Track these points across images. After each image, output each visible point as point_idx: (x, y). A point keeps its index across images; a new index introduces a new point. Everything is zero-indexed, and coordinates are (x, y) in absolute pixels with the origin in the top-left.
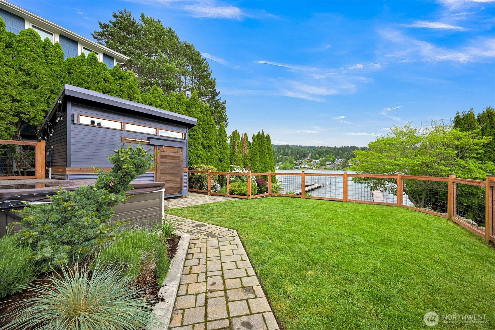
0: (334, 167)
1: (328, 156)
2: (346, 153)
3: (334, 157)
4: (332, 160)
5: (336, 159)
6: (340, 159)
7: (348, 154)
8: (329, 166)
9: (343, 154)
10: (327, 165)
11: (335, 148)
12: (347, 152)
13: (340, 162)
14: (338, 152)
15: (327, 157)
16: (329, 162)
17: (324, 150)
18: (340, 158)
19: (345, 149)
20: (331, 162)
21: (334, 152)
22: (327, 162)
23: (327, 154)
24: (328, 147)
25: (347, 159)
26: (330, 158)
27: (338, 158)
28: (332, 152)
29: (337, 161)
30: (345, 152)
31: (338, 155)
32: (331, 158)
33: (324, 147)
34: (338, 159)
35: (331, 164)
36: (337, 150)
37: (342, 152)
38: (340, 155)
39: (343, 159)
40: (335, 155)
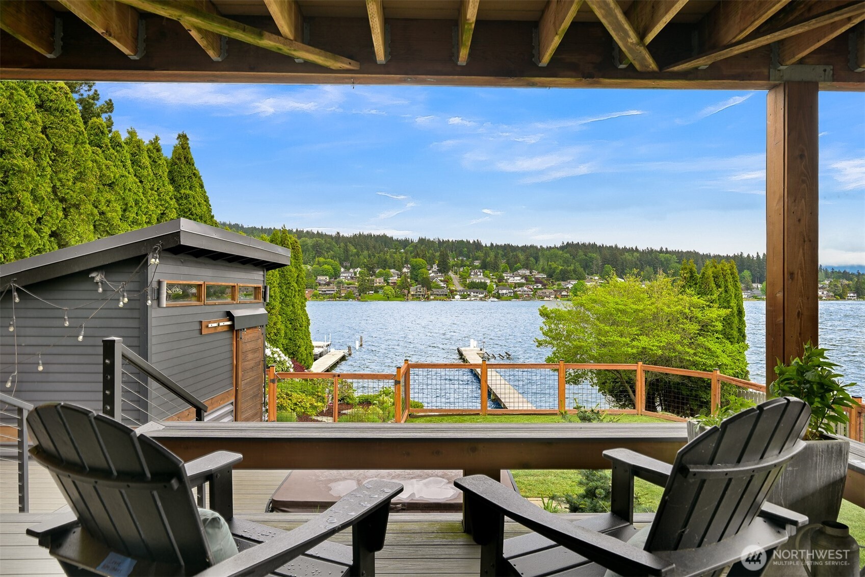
0: (339, 292)
1: (322, 259)
2: (366, 252)
3: (336, 263)
4: (332, 271)
5: (342, 270)
6: (351, 270)
7: (369, 257)
8: (324, 288)
9: (358, 254)
10: (320, 284)
11: (338, 238)
12: (368, 249)
13: (352, 278)
14: (346, 251)
15: (319, 263)
16: (324, 278)
17: (310, 242)
18: (351, 267)
19: (361, 241)
20: (330, 278)
21: (336, 249)
22: (319, 278)
23: (319, 254)
24: (319, 235)
25: (371, 270)
26: (326, 266)
27: (345, 267)
28: (329, 249)
29: (345, 276)
30: (362, 252)
31: (347, 259)
32: (330, 267)
33: (307, 232)
34: (347, 269)
35: (328, 284)
36: (342, 244)
37: (355, 250)
38: (351, 258)
39: (359, 269)
40: (340, 259)
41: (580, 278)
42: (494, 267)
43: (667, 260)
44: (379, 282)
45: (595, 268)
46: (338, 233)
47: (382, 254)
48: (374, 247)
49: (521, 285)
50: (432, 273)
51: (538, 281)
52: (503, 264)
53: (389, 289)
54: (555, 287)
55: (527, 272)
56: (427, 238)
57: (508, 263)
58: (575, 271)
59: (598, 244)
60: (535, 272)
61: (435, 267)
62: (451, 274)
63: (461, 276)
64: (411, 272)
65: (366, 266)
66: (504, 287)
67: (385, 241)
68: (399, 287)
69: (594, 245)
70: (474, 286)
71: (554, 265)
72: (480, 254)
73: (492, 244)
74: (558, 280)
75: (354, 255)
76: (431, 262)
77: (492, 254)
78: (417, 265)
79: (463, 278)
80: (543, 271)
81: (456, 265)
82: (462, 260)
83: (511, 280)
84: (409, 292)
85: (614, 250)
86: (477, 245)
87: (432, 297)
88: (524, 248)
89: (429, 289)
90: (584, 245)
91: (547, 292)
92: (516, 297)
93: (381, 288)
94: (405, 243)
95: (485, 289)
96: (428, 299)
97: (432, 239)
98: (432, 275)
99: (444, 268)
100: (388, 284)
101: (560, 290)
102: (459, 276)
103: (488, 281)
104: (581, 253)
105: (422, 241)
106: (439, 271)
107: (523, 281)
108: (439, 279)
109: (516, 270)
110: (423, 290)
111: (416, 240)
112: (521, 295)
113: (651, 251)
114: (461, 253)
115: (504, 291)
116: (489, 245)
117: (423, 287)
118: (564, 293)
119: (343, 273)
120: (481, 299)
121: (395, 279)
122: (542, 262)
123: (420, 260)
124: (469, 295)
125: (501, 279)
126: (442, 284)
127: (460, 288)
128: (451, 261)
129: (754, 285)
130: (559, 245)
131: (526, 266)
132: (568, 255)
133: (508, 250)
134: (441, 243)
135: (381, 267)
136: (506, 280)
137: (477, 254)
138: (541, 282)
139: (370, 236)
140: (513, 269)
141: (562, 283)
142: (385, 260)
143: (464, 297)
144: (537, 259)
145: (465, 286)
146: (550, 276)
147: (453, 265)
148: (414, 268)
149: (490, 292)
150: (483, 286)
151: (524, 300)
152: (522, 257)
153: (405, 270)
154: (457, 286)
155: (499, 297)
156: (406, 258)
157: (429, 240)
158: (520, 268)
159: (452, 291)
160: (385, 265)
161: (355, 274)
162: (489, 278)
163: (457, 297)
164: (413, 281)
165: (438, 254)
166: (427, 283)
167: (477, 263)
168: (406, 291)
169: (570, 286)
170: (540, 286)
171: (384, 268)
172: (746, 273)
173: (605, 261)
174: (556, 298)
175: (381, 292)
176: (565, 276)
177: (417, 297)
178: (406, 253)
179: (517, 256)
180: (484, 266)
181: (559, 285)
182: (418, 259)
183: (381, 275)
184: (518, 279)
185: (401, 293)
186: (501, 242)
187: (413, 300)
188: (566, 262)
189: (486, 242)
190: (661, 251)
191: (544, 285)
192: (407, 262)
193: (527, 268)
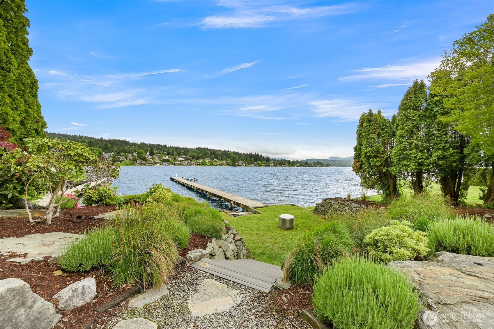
1: (93, 148)
2: (116, 146)
3: (101, 150)
4: (98, 153)
5: (104, 153)
6: (109, 153)
7: (117, 148)
9: (112, 147)
11: (102, 140)
12: (117, 145)
13: (109, 156)
14: (106, 145)
18: (108, 152)
19: (113, 142)
21: (101, 144)
23: (91, 146)
25: (118, 153)
27: (106, 152)
28: (97, 144)
29: (105, 155)
30: (114, 146)
31: (106, 148)
32: (97, 151)
36: (104, 143)
37: (111, 145)
38: (108, 149)
39: (112, 153)
40: (103, 148)
41: (203, 159)
42: (172, 154)
43: (230, 154)
44: (122, 158)
45: (208, 156)
46: (102, 138)
47: (124, 147)
48: (120, 145)
49: (183, 161)
50: (147, 155)
51: (189, 159)
52: (175, 153)
53: (127, 161)
54: (195, 162)
55: (185, 157)
56: (144, 143)
57: (177, 153)
58: (202, 156)
59: (209, 148)
60: (187, 157)
61: (148, 153)
62: (154, 156)
63: (159, 157)
64: (137, 155)
65: (116, 151)
66: (177, 161)
67: (125, 143)
68: (132, 160)
69: (207, 148)
70: (165, 161)
71: (194, 154)
72: (167, 150)
73: (171, 146)
74: (196, 159)
75: (110, 147)
76: (146, 152)
77: (171, 150)
78: (140, 152)
79: (160, 158)
80: (191, 156)
81: (157, 153)
82: (159, 152)
83: (179, 159)
84: (137, 163)
85: (214, 150)
86: (165, 146)
87: (147, 165)
88: (183, 149)
89: (146, 161)
90: (204, 148)
91: (193, 163)
92: (181, 165)
93: (124, 160)
94: (134, 144)
95: (169, 162)
96: (145, 165)
97: (146, 143)
98: (147, 156)
99: (152, 154)
100: (127, 159)
101: (197, 163)
102: (158, 157)
103: (170, 159)
104: (203, 151)
105: (142, 144)
106: (150, 155)
107: (183, 159)
108: (150, 158)
109: (181, 155)
110: (143, 162)
111: (139, 143)
112: (183, 164)
113: (225, 151)
114: (159, 149)
115: (177, 163)
116: (170, 147)
117: (143, 160)
118: (198, 164)
119: (104, 154)
120: (168, 165)
121: (130, 157)
122: (190, 153)
123: (141, 150)
124: (163, 164)
125: (175, 159)
126: (151, 160)
127: (159, 161)
128: (155, 152)
129: (255, 162)
130: (195, 148)
131: (184, 154)
132: (199, 151)
133: (177, 149)
134: (150, 145)
135: (123, 153)
136: (177, 159)
137: (165, 150)
138: (190, 160)
139: (118, 140)
140: (179, 155)
141: (198, 160)
142: (125, 150)
143: (160, 165)
144: (188, 152)
145: (161, 161)
146: (193, 158)
147: (156, 153)
148: (139, 153)
149: (171, 163)
150: (168, 161)
151: (184, 166)
152: (183, 151)
153: (134, 154)
154: (157, 160)
155: (175, 165)
156: (135, 150)
157: (145, 143)
158: (182, 155)
159: (155, 163)
160: (125, 151)
161: (111, 155)
162: (170, 158)
163: (158, 165)
164: (138, 159)
165: (149, 149)
166: (145, 159)
167: (165, 153)
168: (135, 162)
169: (200, 161)
170: (190, 161)
171: (125, 153)
172: (252, 159)
173: (211, 154)
174: (196, 165)
175: (123, 162)
176: (198, 158)
177: (140, 164)
178: (135, 147)
179: (181, 151)
180: (168, 154)
181: (196, 161)
182: (140, 150)
183: (123, 156)
184: (181, 159)
185: (133, 162)
186: (174, 146)
187: (138, 165)
188: (198, 153)
189: (168, 145)
190: (228, 151)
191: (191, 161)
192: (135, 151)
193: (185, 155)
